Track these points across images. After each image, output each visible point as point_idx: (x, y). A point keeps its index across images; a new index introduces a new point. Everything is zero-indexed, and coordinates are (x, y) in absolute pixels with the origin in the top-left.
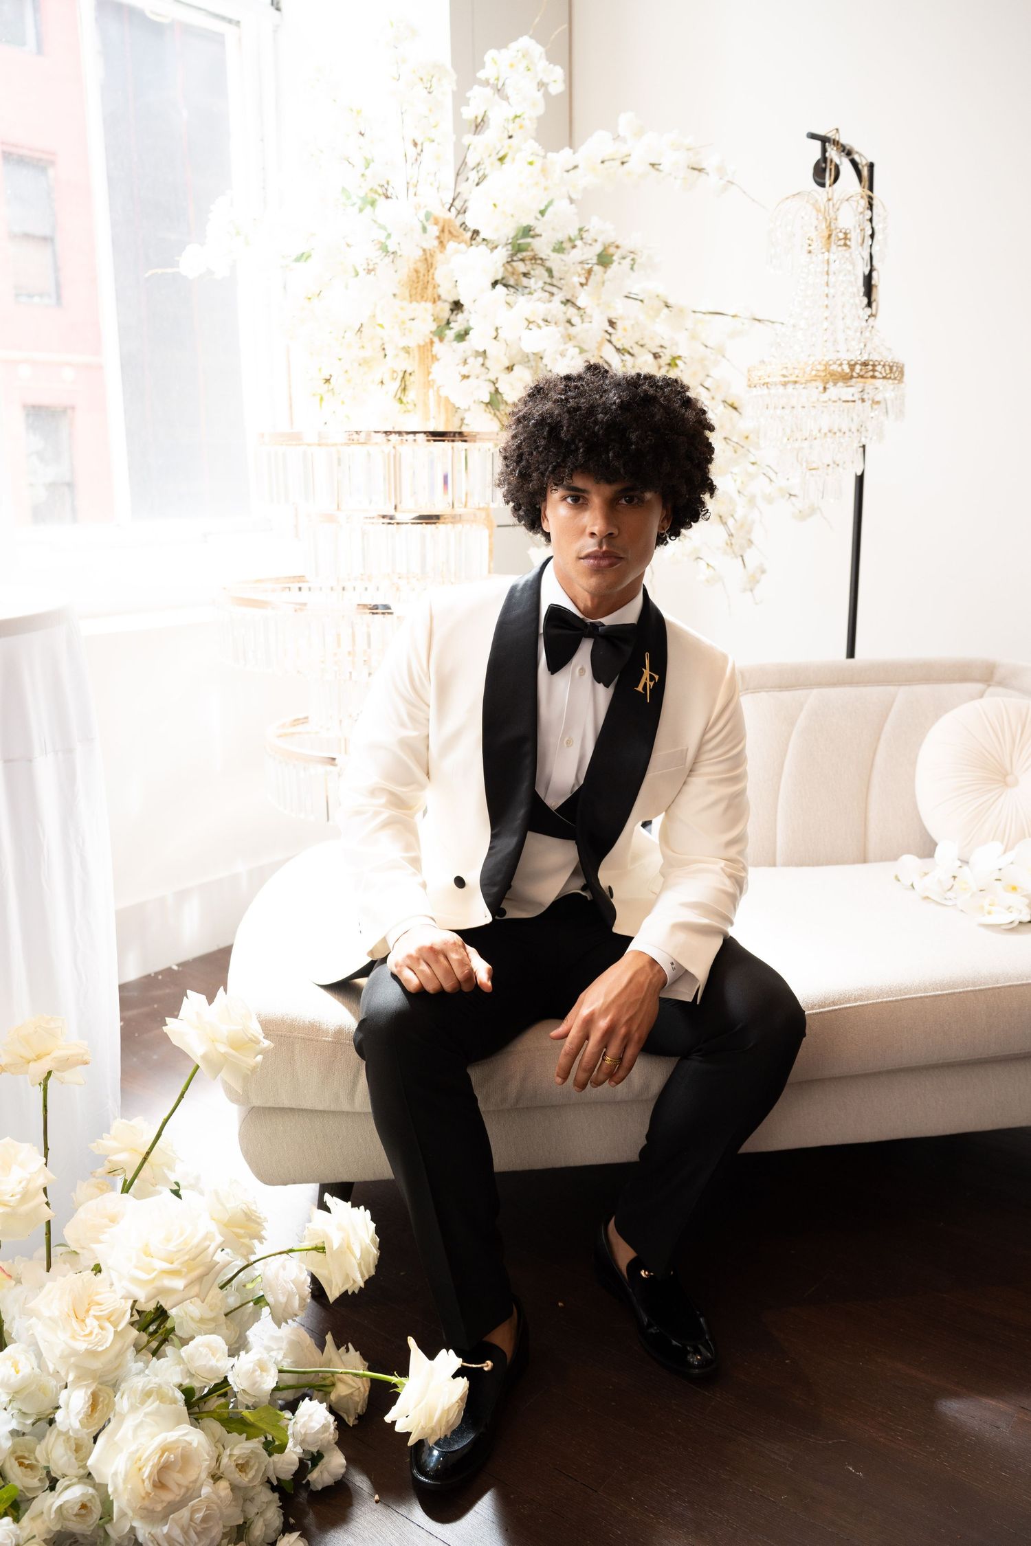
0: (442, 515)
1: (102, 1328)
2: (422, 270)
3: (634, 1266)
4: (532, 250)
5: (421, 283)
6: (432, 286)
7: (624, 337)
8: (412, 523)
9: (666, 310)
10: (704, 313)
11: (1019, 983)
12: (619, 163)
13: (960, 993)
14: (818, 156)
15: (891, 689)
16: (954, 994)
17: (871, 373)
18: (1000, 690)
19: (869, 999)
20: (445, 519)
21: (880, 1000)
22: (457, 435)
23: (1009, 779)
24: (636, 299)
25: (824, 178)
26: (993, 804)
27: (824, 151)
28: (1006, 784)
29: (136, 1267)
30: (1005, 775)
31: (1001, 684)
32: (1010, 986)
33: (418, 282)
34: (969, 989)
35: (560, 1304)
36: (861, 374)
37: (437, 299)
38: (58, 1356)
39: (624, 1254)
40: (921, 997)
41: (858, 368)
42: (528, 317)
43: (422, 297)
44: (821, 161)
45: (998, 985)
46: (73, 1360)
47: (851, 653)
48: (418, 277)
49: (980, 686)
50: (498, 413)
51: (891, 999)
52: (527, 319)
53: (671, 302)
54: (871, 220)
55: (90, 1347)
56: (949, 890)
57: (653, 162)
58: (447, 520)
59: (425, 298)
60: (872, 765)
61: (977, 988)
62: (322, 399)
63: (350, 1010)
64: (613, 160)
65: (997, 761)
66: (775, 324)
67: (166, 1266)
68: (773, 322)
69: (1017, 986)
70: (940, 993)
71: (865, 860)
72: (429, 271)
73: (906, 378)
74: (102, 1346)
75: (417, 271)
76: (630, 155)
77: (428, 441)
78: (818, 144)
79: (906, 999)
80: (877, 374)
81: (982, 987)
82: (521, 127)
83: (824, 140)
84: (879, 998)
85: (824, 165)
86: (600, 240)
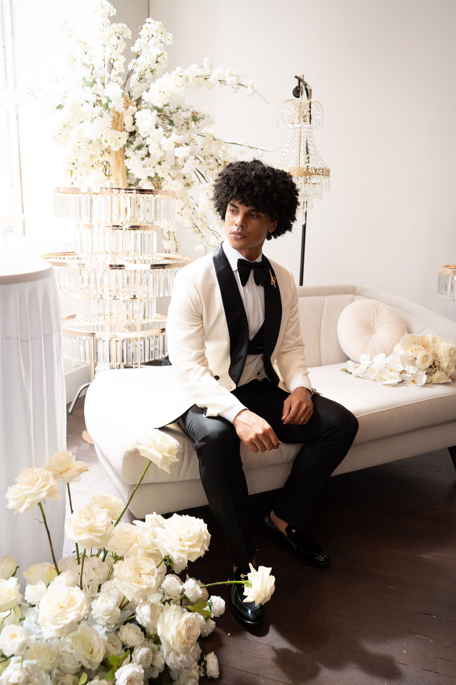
0: (141, 226)
1: (149, 578)
2: (116, 117)
3: (288, 529)
4: (164, 112)
5: (115, 123)
6: (120, 124)
7: (206, 152)
8: (129, 229)
9: (214, 141)
10: (229, 143)
11: (407, 404)
12: (203, 78)
13: (389, 409)
14: (297, 85)
15: (322, 297)
16: (387, 410)
17: (322, 173)
18: (359, 297)
19: (361, 415)
20: (142, 227)
21: (365, 415)
22: (149, 191)
23: (373, 330)
24: (202, 136)
25: (299, 94)
26: (370, 340)
27: (299, 84)
28: (372, 333)
29: (180, 546)
30: (371, 329)
31: (358, 294)
32: (405, 405)
33: (114, 122)
34: (392, 408)
35: (257, 550)
36: (319, 173)
37: (123, 130)
38: (135, 593)
39: (282, 526)
40: (378, 412)
41: (318, 171)
42: (176, 142)
43: (116, 129)
44: (298, 87)
45: (401, 405)
46: (139, 594)
47: (301, 284)
48: (114, 120)
49: (351, 296)
50: (153, 182)
51: (368, 414)
52: (175, 143)
53: (216, 137)
54: (310, 112)
55: (148, 586)
56: (365, 373)
57: (220, 80)
58: (142, 228)
59: (117, 129)
60: (320, 327)
61: (395, 407)
62: (72, 172)
63: (174, 437)
64: (202, 77)
65: (368, 323)
66: (258, 150)
67: (190, 543)
68: (257, 149)
69: (407, 405)
70: (383, 410)
71: (320, 365)
72: (118, 118)
73: (331, 175)
74: (152, 585)
75: (113, 117)
76: (210, 76)
77: (137, 193)
78: (297, 80)
79: (373, 413)
80: (324, 174)
81: (396, 407)
82: (164, 59)
83: (300, 80)
84: (364, 414)
85: (299, 89)
86: (191, 109)
